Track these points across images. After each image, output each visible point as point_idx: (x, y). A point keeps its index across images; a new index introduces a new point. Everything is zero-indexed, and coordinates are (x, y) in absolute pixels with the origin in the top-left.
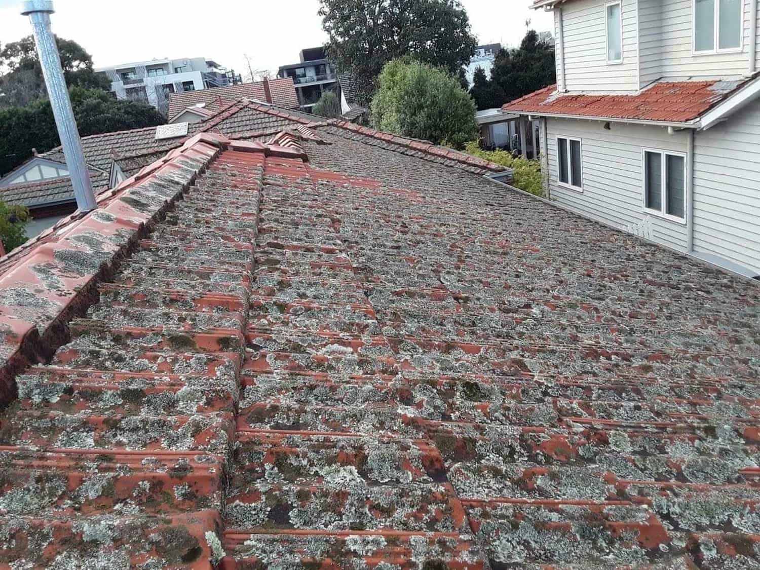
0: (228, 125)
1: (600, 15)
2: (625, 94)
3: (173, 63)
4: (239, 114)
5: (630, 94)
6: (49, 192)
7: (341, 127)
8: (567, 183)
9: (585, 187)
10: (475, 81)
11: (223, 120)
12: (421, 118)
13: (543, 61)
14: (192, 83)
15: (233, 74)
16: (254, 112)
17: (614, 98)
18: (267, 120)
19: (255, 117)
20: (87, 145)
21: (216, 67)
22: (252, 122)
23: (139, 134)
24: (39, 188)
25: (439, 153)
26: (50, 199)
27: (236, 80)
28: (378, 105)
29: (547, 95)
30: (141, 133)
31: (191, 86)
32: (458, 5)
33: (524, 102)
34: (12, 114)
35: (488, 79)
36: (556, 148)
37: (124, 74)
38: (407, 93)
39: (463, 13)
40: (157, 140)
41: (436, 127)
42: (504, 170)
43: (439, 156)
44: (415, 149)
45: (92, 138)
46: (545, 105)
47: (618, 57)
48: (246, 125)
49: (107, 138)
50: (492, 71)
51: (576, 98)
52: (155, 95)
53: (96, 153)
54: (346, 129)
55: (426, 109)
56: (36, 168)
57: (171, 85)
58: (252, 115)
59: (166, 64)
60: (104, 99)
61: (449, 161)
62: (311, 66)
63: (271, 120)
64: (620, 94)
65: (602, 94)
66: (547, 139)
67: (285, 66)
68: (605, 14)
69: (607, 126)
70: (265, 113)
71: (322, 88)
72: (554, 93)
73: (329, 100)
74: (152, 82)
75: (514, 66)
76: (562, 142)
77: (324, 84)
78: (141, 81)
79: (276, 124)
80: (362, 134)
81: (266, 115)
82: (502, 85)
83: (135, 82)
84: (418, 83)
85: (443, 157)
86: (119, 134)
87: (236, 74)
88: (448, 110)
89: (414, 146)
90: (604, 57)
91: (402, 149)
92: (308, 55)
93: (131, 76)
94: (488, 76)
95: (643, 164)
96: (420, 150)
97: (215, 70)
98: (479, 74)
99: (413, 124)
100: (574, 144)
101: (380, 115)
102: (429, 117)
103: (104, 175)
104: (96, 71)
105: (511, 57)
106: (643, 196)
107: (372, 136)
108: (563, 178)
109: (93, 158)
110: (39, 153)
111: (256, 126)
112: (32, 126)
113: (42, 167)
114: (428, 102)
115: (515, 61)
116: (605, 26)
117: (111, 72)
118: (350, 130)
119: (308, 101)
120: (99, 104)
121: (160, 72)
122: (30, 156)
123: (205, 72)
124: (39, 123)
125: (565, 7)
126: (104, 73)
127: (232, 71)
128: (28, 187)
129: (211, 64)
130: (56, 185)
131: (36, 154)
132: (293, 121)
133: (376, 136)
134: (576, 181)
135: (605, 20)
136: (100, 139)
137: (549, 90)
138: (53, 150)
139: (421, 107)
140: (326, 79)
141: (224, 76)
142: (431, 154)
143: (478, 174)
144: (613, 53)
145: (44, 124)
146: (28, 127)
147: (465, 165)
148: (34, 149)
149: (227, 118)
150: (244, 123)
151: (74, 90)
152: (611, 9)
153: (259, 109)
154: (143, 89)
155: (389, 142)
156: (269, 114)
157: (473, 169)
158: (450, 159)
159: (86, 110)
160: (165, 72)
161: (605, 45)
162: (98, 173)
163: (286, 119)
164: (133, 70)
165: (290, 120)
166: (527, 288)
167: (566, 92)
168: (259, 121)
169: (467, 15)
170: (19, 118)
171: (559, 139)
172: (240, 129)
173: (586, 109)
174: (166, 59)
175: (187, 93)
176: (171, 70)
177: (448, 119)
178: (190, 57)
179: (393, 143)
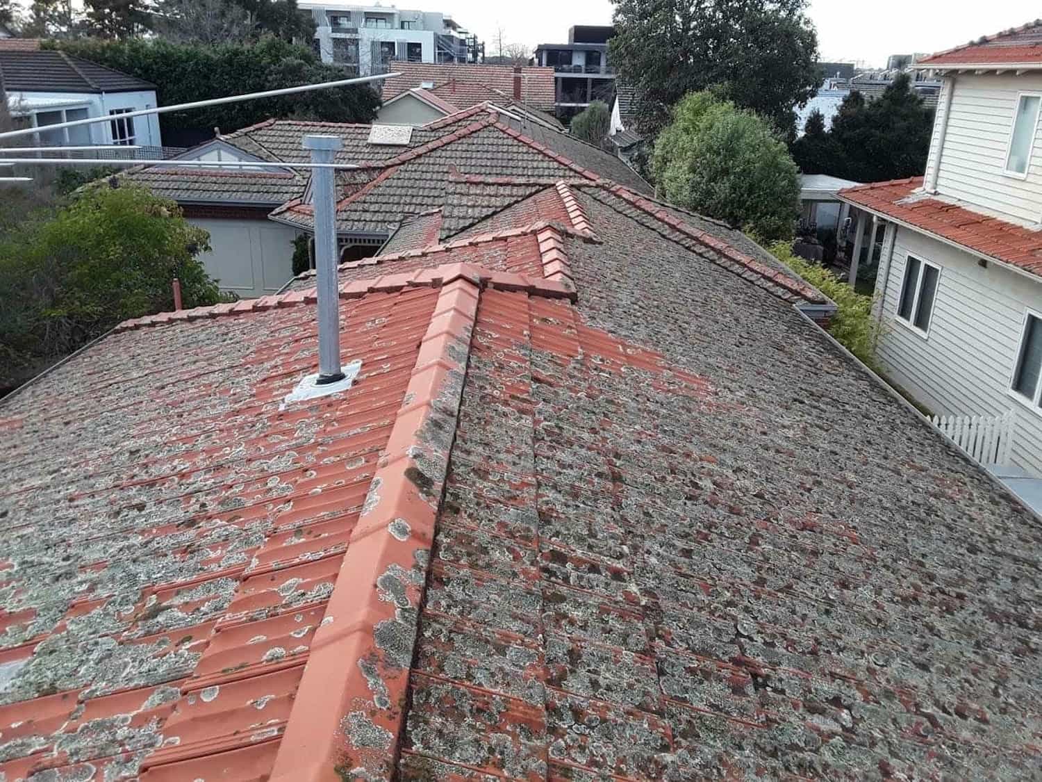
0: (465, 147)
1: (1008, 104)
2: (1018, 223)
3: (401, 13)
4: (481, 134)
5: (1027, 226)
6: (226, 188)
7: (614, 193)
8: (908, 319)
9: (932, 335)
10: (807, 129)
11: (459, 138)
12: (722, 188)
13: (912, 120)
14: (419, 45)
15: (475, 42)
16: (501, 135)
17: (1002, 226)
18: (515, 149)
19: (500, 142)
20: (282, 133)
21: (454, 28)
22: (495, 148)
23: (348, 130)
24: (214, 179)
25: (738, 258)
26: (225, 197)
27: (477, 49)
28: (664, 146)
29: (908, 193)
30: (351, 130)
31: (418, 50)
32: (807, 22)
33: (870, 192)
34: (191, 56)
35: (826, 130)
36: (903, 268)
37: (335, 17)
38: (710, 149)
39: (812, 35)
40: (369, 144)
41: (741, 204)
42: (824, 302)
43: (738, 262)
44: (707, 245)
45: (290, 124)
46: (901, 206)
47: (1021, 168)
48: (487, 152)
49: (308, 128)
50: (835, 120)
51: (946, 209)
52: (370, 57)
53: (290, 146)
54: (619, 197)
55: (732, 177)
56: (216, 153)
57: (393, 43)
58: (497, 137)
59: (392, 14)
60: (307, 59)
61: (749, 273)
62: (581, 51)
63: (521, 149)
64: (1012, 221)
65: (987, 213)
66: (892, 253)
67: (545, 45)
68: (1016, 105)
69: (983, 263)
70: (515, 138)
71: (589, 86)
72: (917, 190)
73: (598, 113)
74: (369, 34)
75: (868, 118)
76: (912, 264)
77: (594, 80)
78: (355, 31)
79: (526, 157)
80: (639, 208)
81: (516, 142)
82: (844, 142)
83: (347, 31)
84: (730, 140)
85: (744, 265)
86: (323, 126)
87: (479, 41)
88: (762, 184)
89: (707, 241)
90: (1003, 163)
91: (689, 242)
92: (581, 34)
93: (344, 22)
94: (828, 125)
95: (1022, 329)
96: (713, 249)
97: (453, 33)
98: (815, 121)
99: (709, 194)
100: (930, 273)
101: (665, 161)
102: (734, 188)
103: (297, 178)
104: (300, 7)
105: (866, 105)
106: (1012, 373)
107: (652, 215)
108: (904, 312)
109: (287, 153)
110: (223, 133)
111: (500, 155)
112: (212, 77)
113: (222, 152)
114: (738, 170)
115: (872, 112)
116: (1012, 123)
117: (320, 12)
118: (624, 199)
119: (567, 98)
120: (300, 65)
121: (381, 24)
122: (211, 136)
123: (440, 33)
124: (221, 75)
125: (961, 78)
126: (310, 11)
127: (475, 37)
128: (201, 174)
129: (449, 24)
130: (235, 180)
131: (218, 136)
132: (550, 157)
133: (658, 215)
134: (922, 322)
135: (1014, 113)
136: (299, 128)
137: (911, 182)
138: (239, 132)
139: (726, 172)
140: (598, 73)
141: (462, 42)
142: (726, 256)
143: (785, 300)
144: (1015, 160)
145: (226, 77)
146: (206, 77)
147: (771, 284)
148: (216, 129)
149: (464, 137)
150: (485, 148)
151: (273, 39)
152: (1026, 102)
153: (508, 131)
154: (356, 42)
155: (673, 227)
156: (520, 141)
157: (780, 291)
158: (752, 270)
159: (282, 72)
160: (389, 25)
161: (1007, 147)
162: (289, 175)
163: (540, 152)
164: (347, 14)
165: (545, 155)
166: (837, 646)
167: (936, 194)
168: (505, 149)
169: (818, 38)
170: (196, 63)
171: (909, 257)
172: (479, 155)
173: (959, 232)
174: (393, 6)
175: (412, 65)
176: (397, 24)
177: (759, 196)
178: (424, 11)
179: (679, 230)
